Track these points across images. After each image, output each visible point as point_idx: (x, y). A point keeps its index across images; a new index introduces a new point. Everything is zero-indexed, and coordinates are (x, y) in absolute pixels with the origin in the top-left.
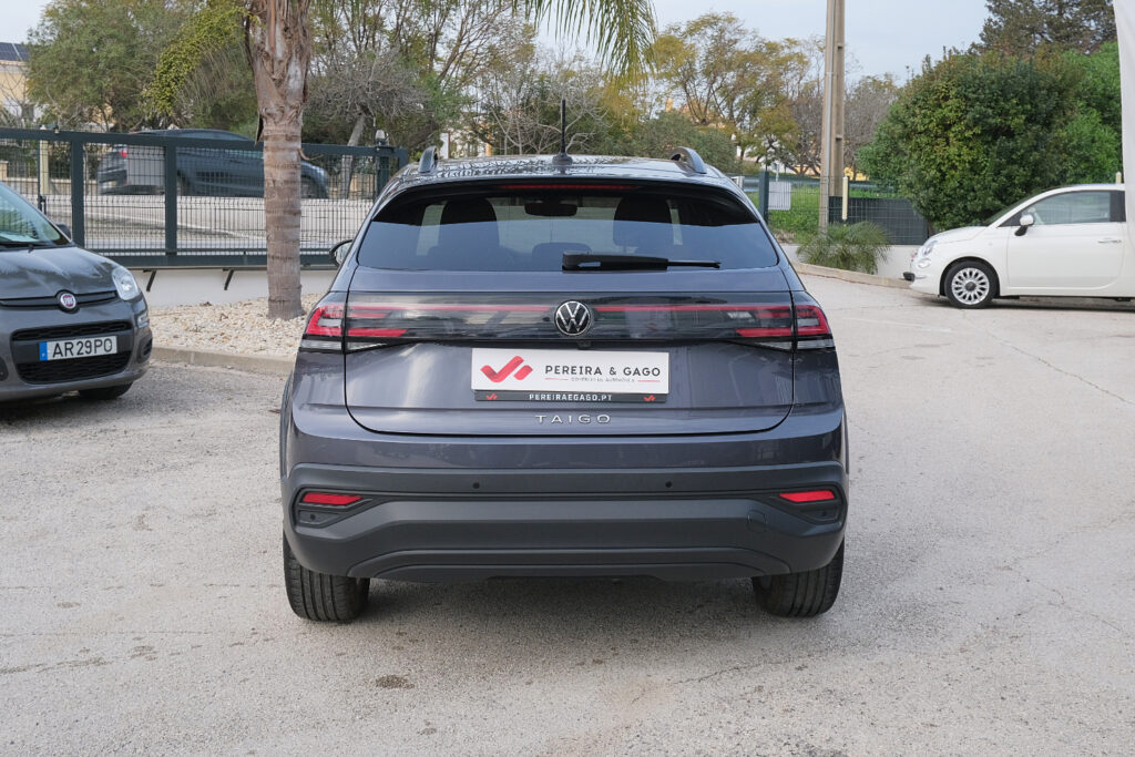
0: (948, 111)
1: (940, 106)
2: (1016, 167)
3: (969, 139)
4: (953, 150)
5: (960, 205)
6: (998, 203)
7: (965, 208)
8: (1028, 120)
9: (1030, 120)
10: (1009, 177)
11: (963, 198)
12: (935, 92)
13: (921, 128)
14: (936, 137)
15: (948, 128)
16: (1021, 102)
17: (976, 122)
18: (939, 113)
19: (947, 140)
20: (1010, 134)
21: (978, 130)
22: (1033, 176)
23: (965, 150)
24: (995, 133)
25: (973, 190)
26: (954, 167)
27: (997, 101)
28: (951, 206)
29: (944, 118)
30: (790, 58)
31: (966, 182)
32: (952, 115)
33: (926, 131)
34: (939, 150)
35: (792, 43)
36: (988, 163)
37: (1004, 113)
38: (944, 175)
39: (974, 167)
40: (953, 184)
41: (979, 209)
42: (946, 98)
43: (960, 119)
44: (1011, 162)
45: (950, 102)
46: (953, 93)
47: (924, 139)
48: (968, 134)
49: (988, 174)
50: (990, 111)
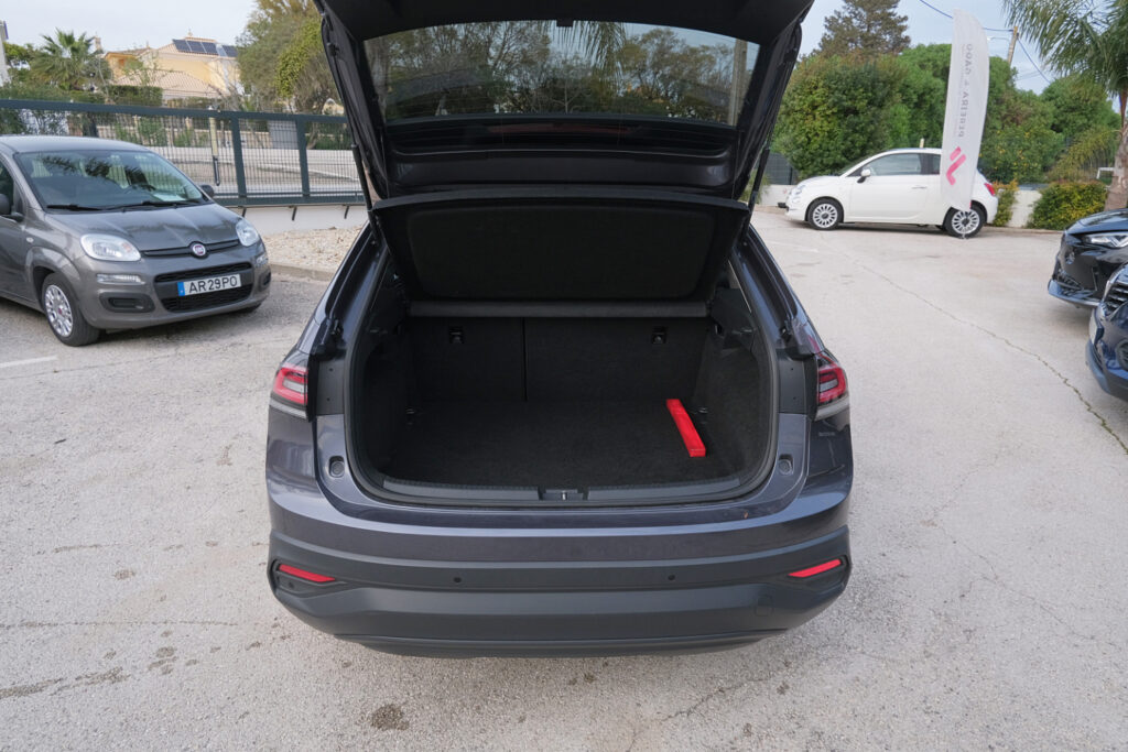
0: (816, 97)
1: (811, 93)
2: (857, 135)
3: (828, 116)
4: (817, 124)
5: (819, 160)
6: (843, 159)
7: (822, 162)
8: (869, 103)
9: (871, 103)
10: (852, 142)
11: (821, 155)
12: (808, 83)
13: (797, 108)
14: (807, 114)
15: (815, 108)
16: (866, 91)
17: (835, 104)
18: (810, 98)
19: (814, 118)
20: (856, 112)
21: (835, 110)
22: (868, 141)
23: (826, 123)
24: (847, 112)
25: (828, 150)
26: (817, 135)
27: (850, 90)
28: (813, 160)
29: (814, 101)
30: (704, 57)
31: (824, 145)
32: (819, 99)
33: (801, 111)
34: (809, 123)
35: (707, 48)
36: (840, 132)
37: (853, 98)
38: (809, 139)
39: (831, 135)
40: (816, 146)
41: (831, 163)
42: (816, 88)
43: (824, 102)
44: (855, 131)
45: (818, 91)
46: (821, 84)
47: (799, 116)
48: (829, 112)
49: (839, 140)
50: (844, 97)
